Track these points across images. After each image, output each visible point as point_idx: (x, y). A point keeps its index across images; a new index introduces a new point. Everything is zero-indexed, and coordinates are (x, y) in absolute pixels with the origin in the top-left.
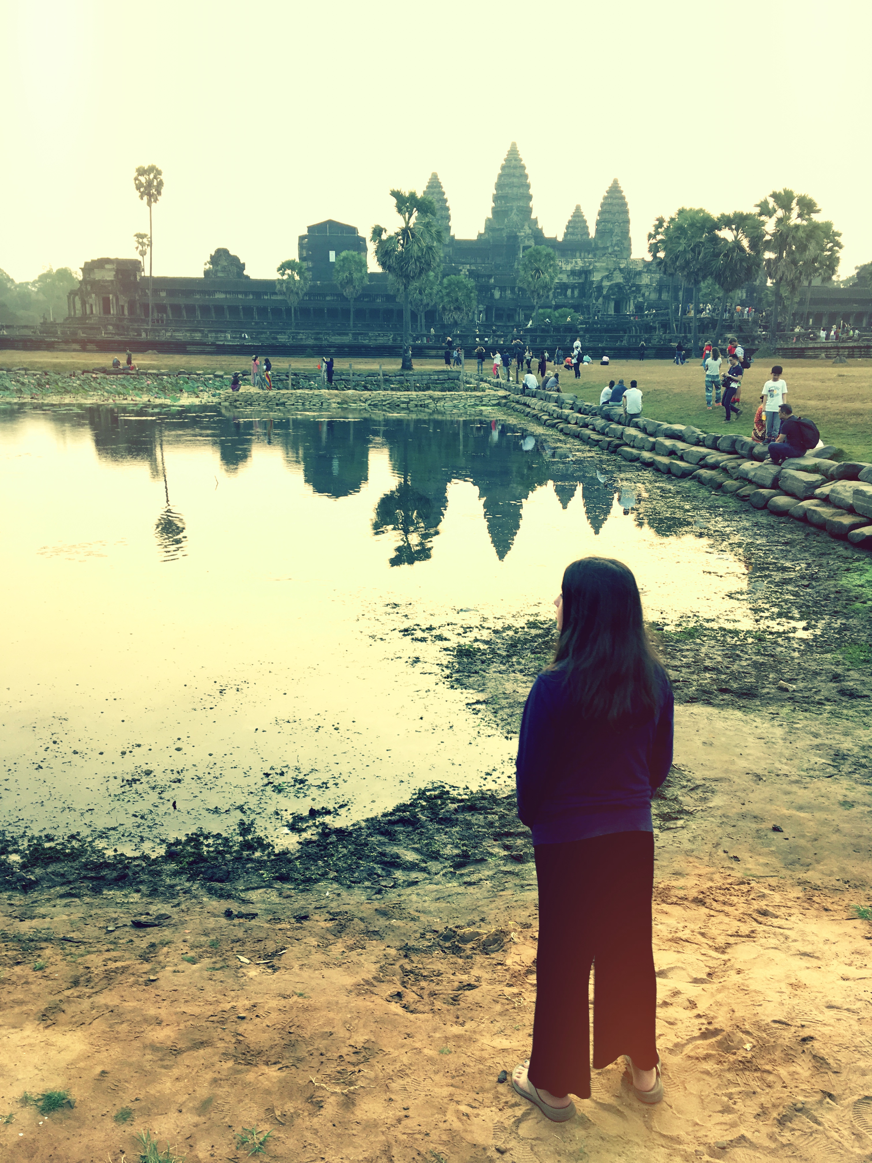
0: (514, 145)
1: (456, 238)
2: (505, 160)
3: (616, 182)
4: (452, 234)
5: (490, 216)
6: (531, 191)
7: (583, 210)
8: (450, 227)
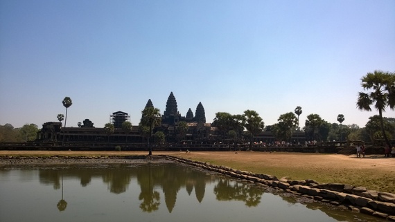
0: (172, 93)
3: (200, 103)
5: (165, 111)
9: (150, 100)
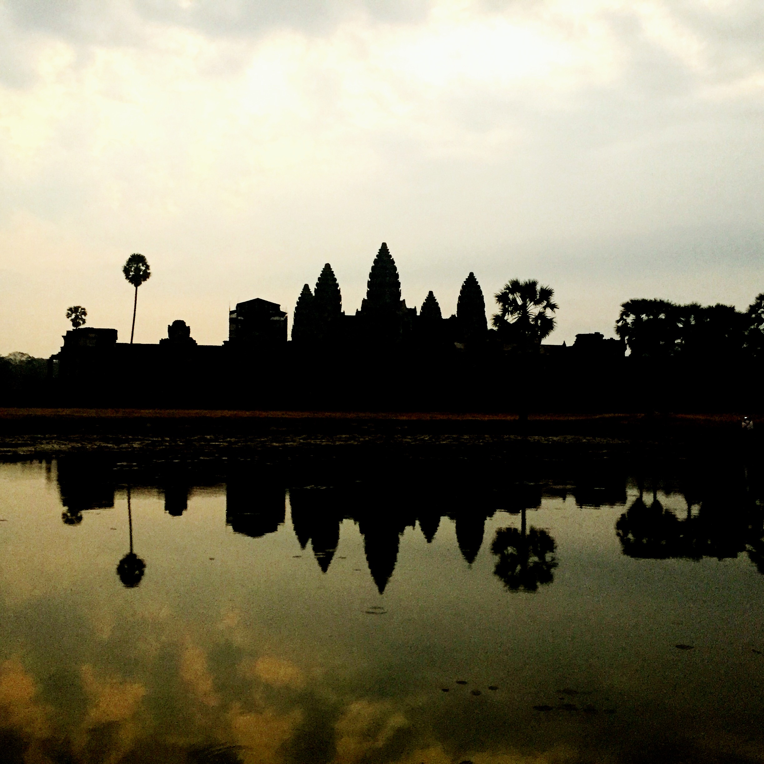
0: (384, 245)
1: (346, 314)
2: (377, 256)
3: (471, 274)
4: (342, 311)
5: (366, 298)
6: (400, 280)
7: (435, 295)
8: (341, 305)
9: (328, 266)
